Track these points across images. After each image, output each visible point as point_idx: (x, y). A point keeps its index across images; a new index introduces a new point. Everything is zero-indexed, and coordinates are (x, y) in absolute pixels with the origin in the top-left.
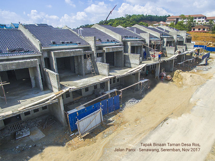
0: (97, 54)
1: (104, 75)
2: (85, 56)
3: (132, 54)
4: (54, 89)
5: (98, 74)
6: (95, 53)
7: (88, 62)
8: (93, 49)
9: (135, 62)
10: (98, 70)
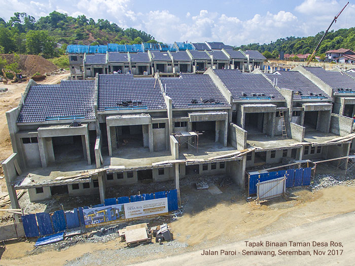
0: (294, 112)
1: (298, 141)
2: (277, 113)
3: (344, 117)
4: (238, 147)
5: (290, 137)
6: (291, 112)
7: (280, 121)
8: (289, 106)
9: (345, 129)
10: (291, 132)
